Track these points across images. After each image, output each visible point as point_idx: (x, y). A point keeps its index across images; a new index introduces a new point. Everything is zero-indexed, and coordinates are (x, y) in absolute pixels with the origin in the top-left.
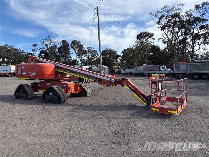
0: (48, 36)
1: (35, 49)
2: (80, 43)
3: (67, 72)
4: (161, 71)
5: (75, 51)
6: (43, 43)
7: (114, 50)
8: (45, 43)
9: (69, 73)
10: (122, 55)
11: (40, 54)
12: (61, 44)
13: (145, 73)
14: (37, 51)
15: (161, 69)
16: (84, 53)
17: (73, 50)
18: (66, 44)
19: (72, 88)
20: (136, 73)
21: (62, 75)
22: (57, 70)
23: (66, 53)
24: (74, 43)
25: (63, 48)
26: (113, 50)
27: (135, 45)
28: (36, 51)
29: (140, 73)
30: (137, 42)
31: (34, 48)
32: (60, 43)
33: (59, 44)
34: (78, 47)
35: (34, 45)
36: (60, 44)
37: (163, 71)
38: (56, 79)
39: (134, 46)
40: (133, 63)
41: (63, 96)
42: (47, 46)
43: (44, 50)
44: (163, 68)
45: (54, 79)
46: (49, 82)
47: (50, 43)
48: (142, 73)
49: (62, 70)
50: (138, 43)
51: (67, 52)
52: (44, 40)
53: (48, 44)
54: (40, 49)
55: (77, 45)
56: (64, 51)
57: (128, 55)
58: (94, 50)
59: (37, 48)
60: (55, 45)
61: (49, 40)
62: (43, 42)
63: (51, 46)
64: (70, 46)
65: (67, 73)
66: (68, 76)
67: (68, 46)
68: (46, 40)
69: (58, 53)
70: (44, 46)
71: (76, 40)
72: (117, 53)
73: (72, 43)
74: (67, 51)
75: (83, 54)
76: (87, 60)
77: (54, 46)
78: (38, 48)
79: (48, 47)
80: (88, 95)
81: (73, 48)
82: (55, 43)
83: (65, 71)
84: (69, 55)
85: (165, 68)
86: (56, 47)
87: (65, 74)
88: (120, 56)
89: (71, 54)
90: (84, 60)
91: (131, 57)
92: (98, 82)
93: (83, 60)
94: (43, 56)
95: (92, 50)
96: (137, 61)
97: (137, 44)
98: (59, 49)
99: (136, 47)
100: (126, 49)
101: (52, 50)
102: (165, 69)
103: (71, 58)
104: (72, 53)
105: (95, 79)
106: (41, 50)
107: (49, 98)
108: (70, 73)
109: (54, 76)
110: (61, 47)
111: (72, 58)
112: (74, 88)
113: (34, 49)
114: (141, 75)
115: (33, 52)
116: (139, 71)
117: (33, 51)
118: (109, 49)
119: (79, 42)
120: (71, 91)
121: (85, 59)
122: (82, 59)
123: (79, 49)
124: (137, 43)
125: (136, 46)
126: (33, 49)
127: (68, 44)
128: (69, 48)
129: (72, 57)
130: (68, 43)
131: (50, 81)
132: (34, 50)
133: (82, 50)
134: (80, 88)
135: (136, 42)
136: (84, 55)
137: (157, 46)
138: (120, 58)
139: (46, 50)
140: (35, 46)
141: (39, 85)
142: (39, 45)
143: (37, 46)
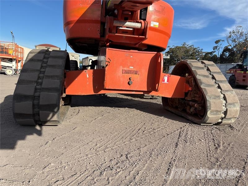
1: (218, 47)
6: (230, 37)
8: (232, 38)
11: (223, 52)
14: (219, 49)
28: (217, 49)
31: (216, 45)
35: (217, 41)
42: (234, 41)
43: (230, 48)
47: (239, 37)
52: (230, 33)
53: (236, 38)
59: (220, 45)
61: (239, 32)
62: (230, 35)
63: (241, 40)
68: (234, 32)
70: (231, 42)
77: (245, 40)
78: (222, 45)
79: (236, 43)
94: (227, 56)
113: (216, 47)
115: (213, 51)
117: (214, 49)
126: (214, 47)
134: (188, 81)
139: (232, 48)
140: (218, 43)
142: (223, 41)
143: (221, 42)
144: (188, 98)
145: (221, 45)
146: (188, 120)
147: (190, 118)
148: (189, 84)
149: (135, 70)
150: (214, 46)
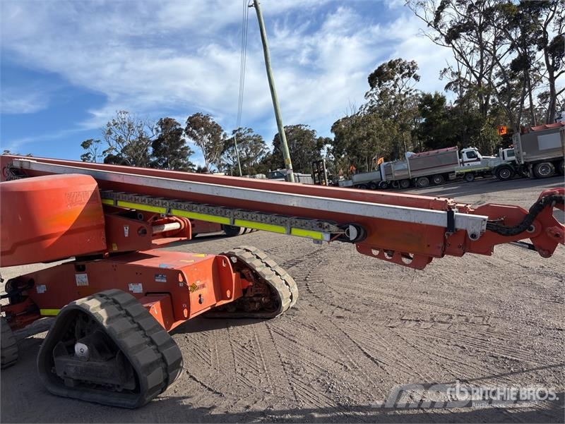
0: (121, 112)
1: (89, 155)
2: (211, 121)
3: (163, 205)
4: (466, 164)
5: (199, 144)
6: (110, 133)
7: (308, 128)
8: (114, 134)
9: (174, 212)
10: (332, 136)
12: (160, 129)
13: (418, 178)
14: (94, 158)
15: (465, 157)
16: (226, 148)
17: (193, 142)
18: (174, 128)
19: (203, 286)
20: (385, 183)
21: (138, 224)
22: (111, 203)
23: (175, 155)
24: (194, 122)
25: (166, 141)
26: (306, 128)
27: (366, 105)
28: (91, 159)
29: (400, 181)
30: (371, 94)
31: (86, 151)
32: (156, 126)
33: (155, 131)
34: (206, 134)
35: (84, 142)
36: (158, 131)
37: (470, 164)
38: (115, 249)
39: (362, 107)
40: (369, 154)
41: (154, 357)
42: (119, 140)
43: (115, 153)
44: (470, 155)
45: (105, 251)
46: (81, 269)
47: (127, 132)
48: (408, 179)
49: (135, 201)
50: (373, 99)
51: (178, 150)
52: (109, 125)
53: (123, 135)
54: (104, 152)
55: (202, 126)
56: (170, 150)
57: (352, 134)
58: (251, 135)
59: (93, 150)
60: (142, 135)
61: (125, 123)
62: (109, 130)
63: (132, 138)
64: (184, 133)
65: (162, 211)
66: (175, 226)
67: (179, 132)
68: (116, 124)
69: (153, 155)
70: (114, 143)
71: (198, 115)
72: (316, 134)
73: (189, 124)
74: (178, 146)
75: (225, 150)
76: (237, 165)
77: (139, 138)
78: (97, 151)
79: (125, 144)
80: (285, 304)
81: (195, 138)
82: (141, 129)
83: (149, 204)
84: (184, 157)
85: (477, 153)
86: (144, 139)
87: (156, 218)
88: (327, 141)
89: (189, 155)
90: (229, 166)
91: (361, 140)
92: (353, 242)
93: (225, 166)
95: (246, 135)
96: (378, 148)
97: (372, 101)
98: (156, 144)
99: (368, 111)
100: (339, 120)
101: (136, 151)
102: (477, 156)
103: (191, 165)
104: (193, 152)
105: (334, 228)
106: (107, 154)
107: (72, 370)
108: (177, 208)
109: (104, 236)
110: (161, 139)
111: (195, 166)
112: (209, 283)
113: (87, 155)
114: (405, 185)
116: (396, 175)
117: (84, 160)
118: (294, 127)
119: (206, 118)
120: (200, 302)
121: (231, 163)
122: (223, 164)
123: (209, 139)
124: (370, 98)
125: (368, 108)
126: (83, 156)
127: (178, 127)
128: (182, 137)
129: (194, 164)
130: (178, 124)
131: (88, 265)
132: (85, 157)
133: (218, 139)
134: (243, 276)
135: (367, 95)
136: (226, 153)
137: (436, 95)
138: (329, 146)
139: (119, 154)
140: (88, 147)
141: (41, 289)
142: (98, 141)
143: (95, 144)
144: (250, 294)
145: (96, 149)
146: (257, 318)
147: (259, 315)
148: (246, 278)
149: (202, 283)
150: (83, 154)
